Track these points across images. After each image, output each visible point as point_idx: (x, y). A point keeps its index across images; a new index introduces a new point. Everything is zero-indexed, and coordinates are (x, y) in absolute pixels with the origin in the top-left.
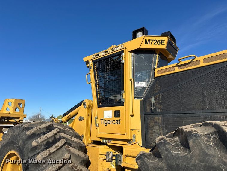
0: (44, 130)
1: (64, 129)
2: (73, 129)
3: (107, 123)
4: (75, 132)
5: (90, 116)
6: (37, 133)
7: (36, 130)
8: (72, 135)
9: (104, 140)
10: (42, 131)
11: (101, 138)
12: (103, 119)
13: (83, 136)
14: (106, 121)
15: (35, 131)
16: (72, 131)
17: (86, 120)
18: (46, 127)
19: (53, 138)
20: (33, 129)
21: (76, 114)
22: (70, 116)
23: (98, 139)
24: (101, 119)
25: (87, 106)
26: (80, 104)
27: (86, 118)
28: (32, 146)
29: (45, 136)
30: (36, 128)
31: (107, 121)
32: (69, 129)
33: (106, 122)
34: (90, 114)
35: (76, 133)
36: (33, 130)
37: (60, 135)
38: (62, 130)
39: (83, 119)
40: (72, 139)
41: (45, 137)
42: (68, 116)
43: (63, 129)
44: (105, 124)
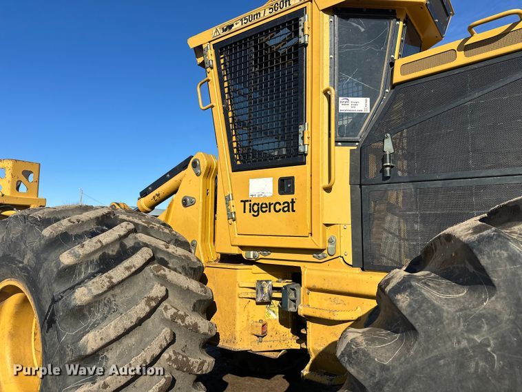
0: (93, 227)
1: (146, 225)
2: (170, 227)
3: (258, 211)
4: (174, 233)
5: (210, 195)
6: (73, 233)
7: (69, 224)
8: (169, 239)
9: (252, 252)
10: (86, 228)
11: (242, 248)
12: (248, 201)
13: (194, 245)
14: (255, 204)
15: (68, 228)
16: (167, 231)
17: (201, 205)
18: (97, 218)
19: (117, 246)
20: (61, 222)
21: (175, 192)
22: (158, 195)
23: (236, 251)
24: (242, 201)
25: (203, 169)
26: (183, 166)
27: (201, 201)
28: (62, 266)
29: (95, 239)
30: (69, 220)
31: (258, 205)
32: (158, 225)
33: (256, 208)
34: (210, 191)
35: (178, 235)
36: (61, 224)
37: (136, 238)
38: (140, 228)
39: (193, 203)
40: (167, 248)
41: (96, 243)
42: (154, 197)
43: (143, 224)
44: (252, 213)
